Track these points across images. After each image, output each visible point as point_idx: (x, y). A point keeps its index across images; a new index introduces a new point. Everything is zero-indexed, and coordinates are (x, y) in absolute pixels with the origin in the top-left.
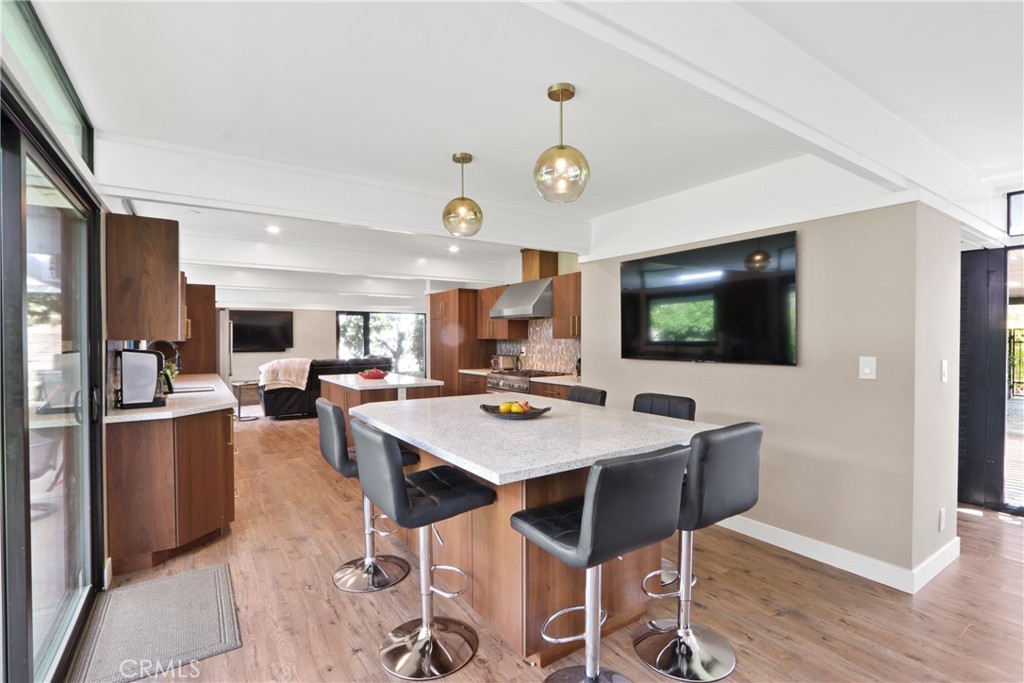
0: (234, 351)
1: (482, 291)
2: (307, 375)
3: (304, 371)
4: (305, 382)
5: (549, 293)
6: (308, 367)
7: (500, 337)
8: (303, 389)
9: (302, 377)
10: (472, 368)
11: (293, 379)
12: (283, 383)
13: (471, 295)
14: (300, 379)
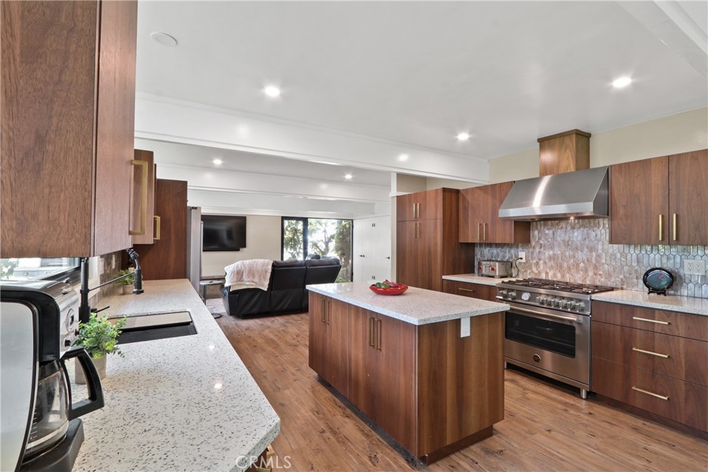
0: (204, 251)
1: (466, 190)
2: (269, 275)
3: (266, 272)
4: (267, 283)
5: (605, 192)
6: (270, 267)
7: (477, 240)
8: (266, 290)
9: (265, 278)
10: (454, 273)
11: (256, 280)
12: (248, 284)
13: (454, 195)
14: (263, 280)
